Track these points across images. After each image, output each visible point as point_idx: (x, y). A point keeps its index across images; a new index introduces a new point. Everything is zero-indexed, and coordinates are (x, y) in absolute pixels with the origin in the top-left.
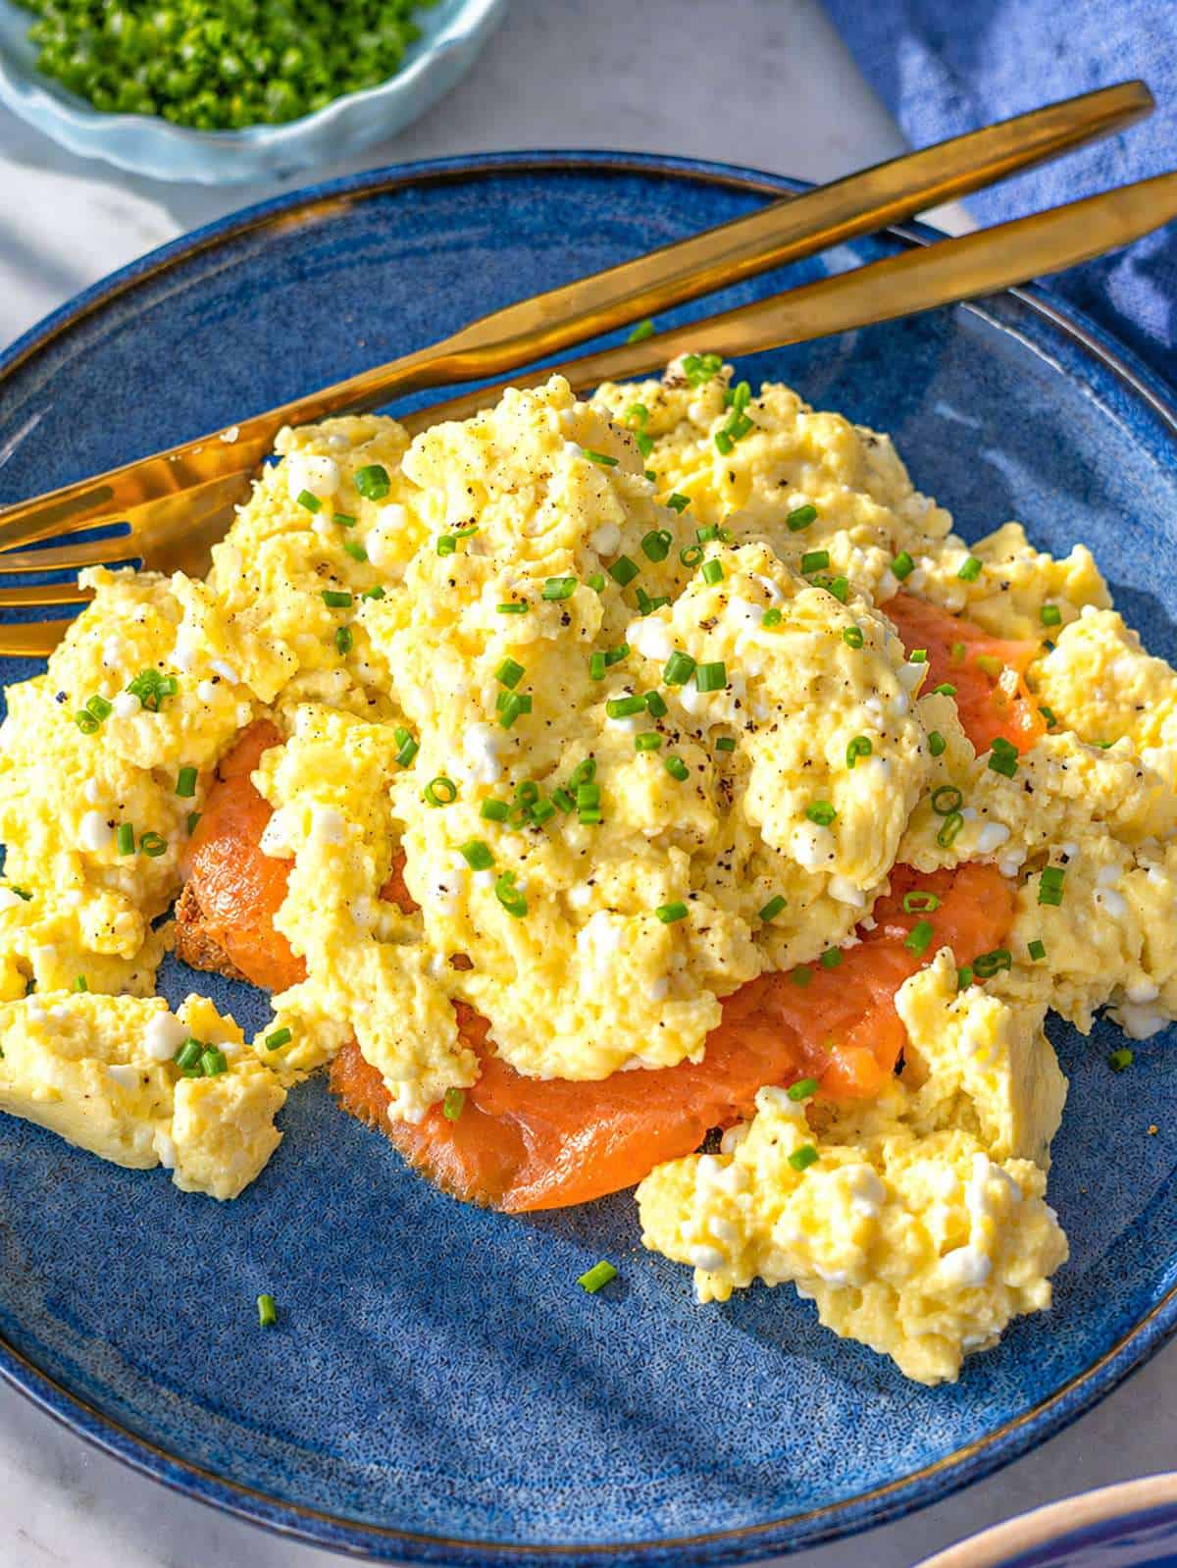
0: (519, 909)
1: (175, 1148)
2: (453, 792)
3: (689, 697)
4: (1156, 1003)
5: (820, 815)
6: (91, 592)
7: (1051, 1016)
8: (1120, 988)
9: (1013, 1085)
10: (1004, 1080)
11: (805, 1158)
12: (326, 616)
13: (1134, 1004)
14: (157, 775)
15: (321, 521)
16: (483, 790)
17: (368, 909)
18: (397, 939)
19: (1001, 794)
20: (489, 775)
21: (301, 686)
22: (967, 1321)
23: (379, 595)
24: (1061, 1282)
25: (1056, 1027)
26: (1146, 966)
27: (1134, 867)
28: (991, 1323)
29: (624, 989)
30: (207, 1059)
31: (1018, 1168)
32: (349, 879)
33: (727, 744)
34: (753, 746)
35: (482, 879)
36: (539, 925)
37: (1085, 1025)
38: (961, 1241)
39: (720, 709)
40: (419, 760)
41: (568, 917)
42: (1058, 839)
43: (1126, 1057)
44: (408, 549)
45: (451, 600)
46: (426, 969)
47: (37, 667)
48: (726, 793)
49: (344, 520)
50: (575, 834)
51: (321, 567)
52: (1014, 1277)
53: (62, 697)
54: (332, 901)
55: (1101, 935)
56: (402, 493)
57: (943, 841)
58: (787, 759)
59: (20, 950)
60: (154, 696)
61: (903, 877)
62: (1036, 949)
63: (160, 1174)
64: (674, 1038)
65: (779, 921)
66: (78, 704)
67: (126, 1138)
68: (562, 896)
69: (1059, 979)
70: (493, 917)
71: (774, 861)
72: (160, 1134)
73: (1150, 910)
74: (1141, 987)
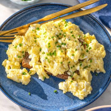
0: (49, 62)
1: (22, 81)
2: (44, 53)
3: (63, 46)
4: (99, 70)
5: (73, 55)
6: (15, 37)
7: (91, 71)
8: (96, 69)
9: (88, 76)
10: (87, 76)
11: (72, 82)
12: (34, 39)
13: (98, 70)
14: (21, 52)
15: (34, 32)
16: (47, 53)
17: (37, 62)
18: (40, 65)
19: (87, 54)
20: (47, 52)
21: (32, 45)
22: (84, 94)
23: (38, 38)
24: (92, 92)
25: (91, 72)
26: (99, 67)
27: (97, 59)
28: (86, 95)
29: (58, 69)
30: (25, 74)
31: (88, 83)
32: (36, 60)
33: (66, 50)
34: (68, 50)
35: (46, 60)
36: (51, 64)
37: (94, 72)
38: (84, 88)
39: (65, 47)
40: (42, 51)
41: (53, 63)
42: (92, 57)
43: (97, 74)
44: (41, 34)
45: (44, 38)
46: (42, 67)
47: (11, 43)
48: (66, 53)
49: (35, 32)
50: (54, 56)
51: (34, 36)
52: (88, 91)
53: (13, 46)
54: (35, 62)
55: (95, 65)
56: (40, 30)
57: (83, 57)
58: (71, 51)
59: (10, 65)
60: (21, 45)
61: (79, 60)
62: (90, 66)
63: (21, 83)
64: (62, 72)
65: (70, 63)
66: (15, 46)
67: (18, 80)
68: (53, 61)
69: (92, 68)
70: (47, 63)
71: (69, 59)
72: (21, 80)
73: (99, 63)
74: (98, 69)
